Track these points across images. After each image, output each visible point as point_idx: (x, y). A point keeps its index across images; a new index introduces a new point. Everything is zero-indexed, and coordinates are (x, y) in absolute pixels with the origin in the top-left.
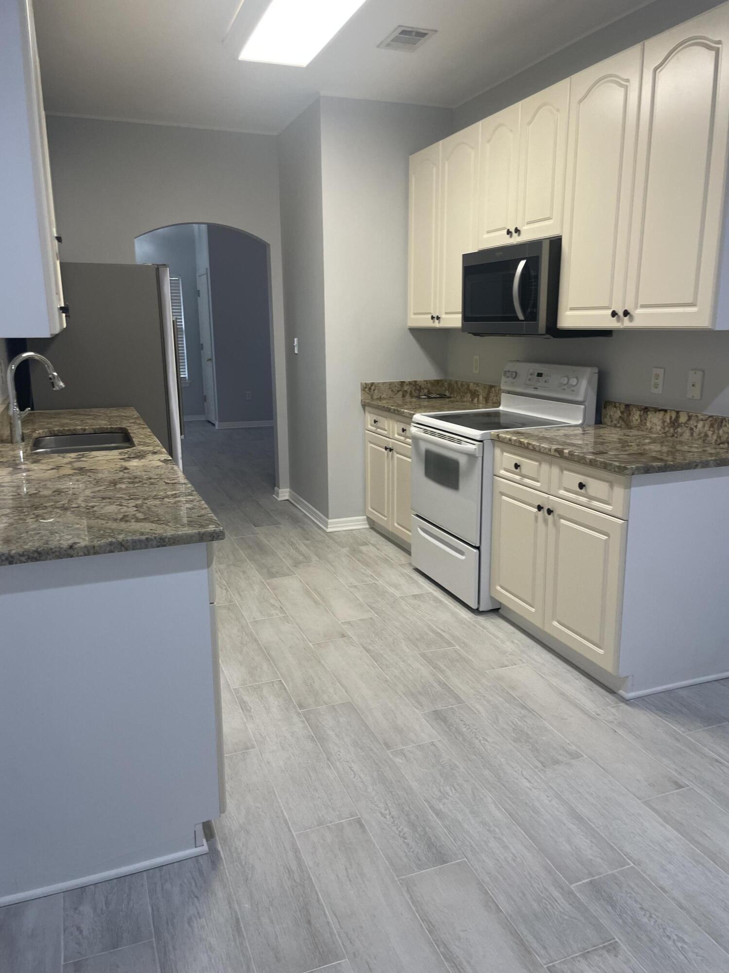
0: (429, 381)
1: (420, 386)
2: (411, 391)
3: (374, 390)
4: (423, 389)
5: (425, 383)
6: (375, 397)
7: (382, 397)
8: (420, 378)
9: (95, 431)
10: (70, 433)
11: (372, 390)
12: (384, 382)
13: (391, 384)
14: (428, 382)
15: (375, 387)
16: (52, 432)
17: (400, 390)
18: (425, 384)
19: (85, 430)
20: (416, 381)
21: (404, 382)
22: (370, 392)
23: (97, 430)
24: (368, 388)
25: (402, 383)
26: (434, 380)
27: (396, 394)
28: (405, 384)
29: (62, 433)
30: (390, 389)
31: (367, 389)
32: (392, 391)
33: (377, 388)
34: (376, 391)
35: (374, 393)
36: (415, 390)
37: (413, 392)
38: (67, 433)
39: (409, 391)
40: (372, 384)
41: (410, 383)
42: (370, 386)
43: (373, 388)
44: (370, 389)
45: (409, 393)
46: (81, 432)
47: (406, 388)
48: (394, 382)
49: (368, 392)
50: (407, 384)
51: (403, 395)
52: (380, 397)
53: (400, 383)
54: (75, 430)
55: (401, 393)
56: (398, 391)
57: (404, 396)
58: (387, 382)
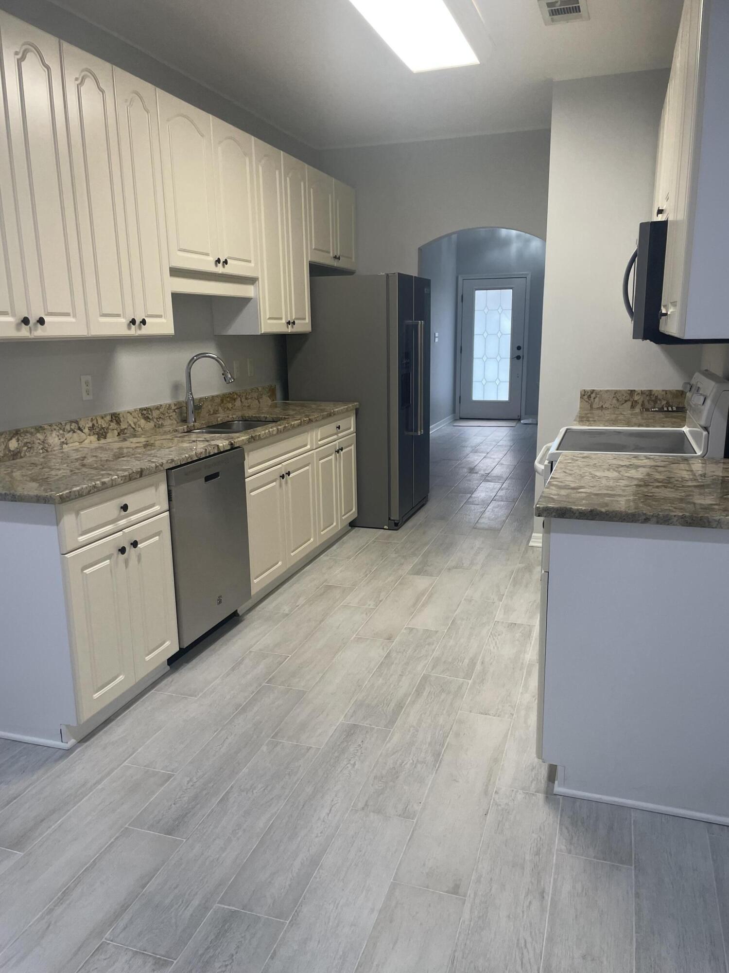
0: (670, 391)
1: (656, 397)
2: (643, 402)
3: (594, 398)
4: (660, 400)
5: (664, 393)
6: (595, 406)
7: (604, 407)
8: (657, 387)
9: (273, 419)
10: (256, 420)
11: (592, 398)
12: (608, 390)
13: (616, 392)
14: (668, 392)
15: (596, 394)
16: (244, 418)
17: (629, 400)
18: (663, 395)
19: (266, 418)
20: (651, 391)
21: (635, 390)
22: (589, 400)
23: (275, 419)
24: (588, 396)
25: (632, 392)
26: (676, 391)
27: (623, 404)
28: (636, 394)
29: (250, 418)
30: (615, 399)
31: (586, 397)
32: (618, 400)
33: (598, 396)
34: (597, 400)
35: (594, 401)
36: (648, 401)
37: (646, 403)
38: (254, 419)
39: (640, 402)
40: (593, 391)
41: (642, 393)
42: (589, 394)
43: (593, 396)
44: (589, 397)
45: (640, 403)
46: (264, 420)
47: (636, 398)
48: (620, 391)
49: (587, 400)
50: (638, 394)
51: (632, 405)
52: (602, 406)
53: (629, 392)
54: (259, 417)
55: (629, 404)
56: (626, 401)
57: (633, 407)
58: (612, 390)
